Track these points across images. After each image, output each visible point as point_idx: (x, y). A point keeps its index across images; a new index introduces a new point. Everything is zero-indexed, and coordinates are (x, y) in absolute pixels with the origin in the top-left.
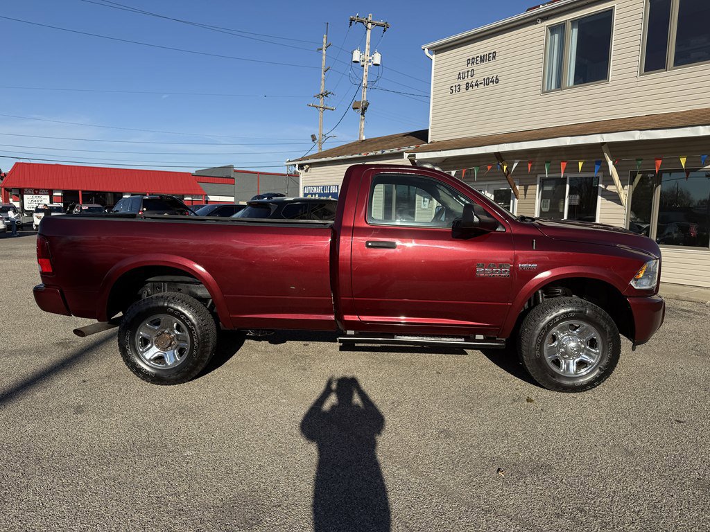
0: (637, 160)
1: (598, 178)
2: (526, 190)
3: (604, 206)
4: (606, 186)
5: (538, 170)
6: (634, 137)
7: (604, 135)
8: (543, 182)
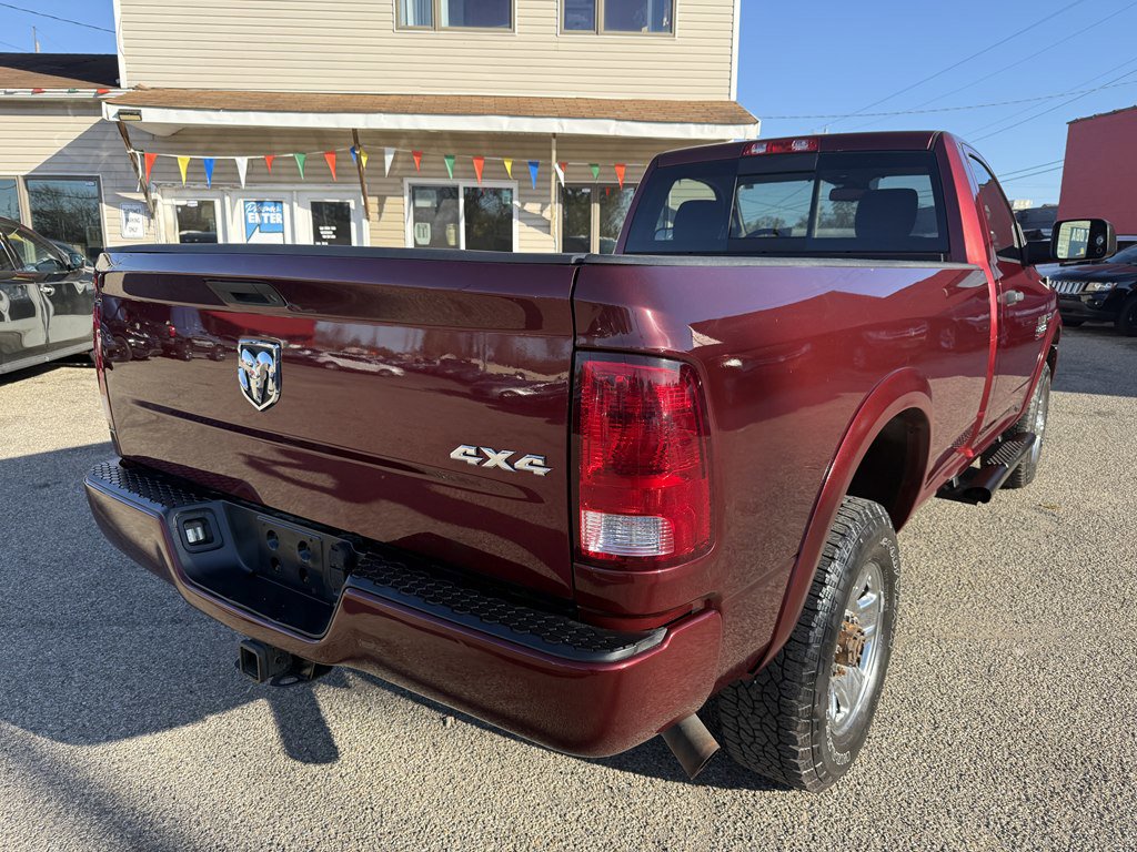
0: (592, 165)
1: (511, 190)
2: (381, 204)
3: (525, 236)
4: (523, 204)
5: (402, 169)
6: (608, 130)
7: (565, 121)
8: (416, 191)
